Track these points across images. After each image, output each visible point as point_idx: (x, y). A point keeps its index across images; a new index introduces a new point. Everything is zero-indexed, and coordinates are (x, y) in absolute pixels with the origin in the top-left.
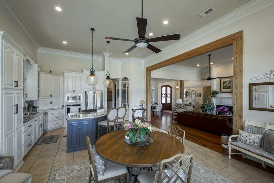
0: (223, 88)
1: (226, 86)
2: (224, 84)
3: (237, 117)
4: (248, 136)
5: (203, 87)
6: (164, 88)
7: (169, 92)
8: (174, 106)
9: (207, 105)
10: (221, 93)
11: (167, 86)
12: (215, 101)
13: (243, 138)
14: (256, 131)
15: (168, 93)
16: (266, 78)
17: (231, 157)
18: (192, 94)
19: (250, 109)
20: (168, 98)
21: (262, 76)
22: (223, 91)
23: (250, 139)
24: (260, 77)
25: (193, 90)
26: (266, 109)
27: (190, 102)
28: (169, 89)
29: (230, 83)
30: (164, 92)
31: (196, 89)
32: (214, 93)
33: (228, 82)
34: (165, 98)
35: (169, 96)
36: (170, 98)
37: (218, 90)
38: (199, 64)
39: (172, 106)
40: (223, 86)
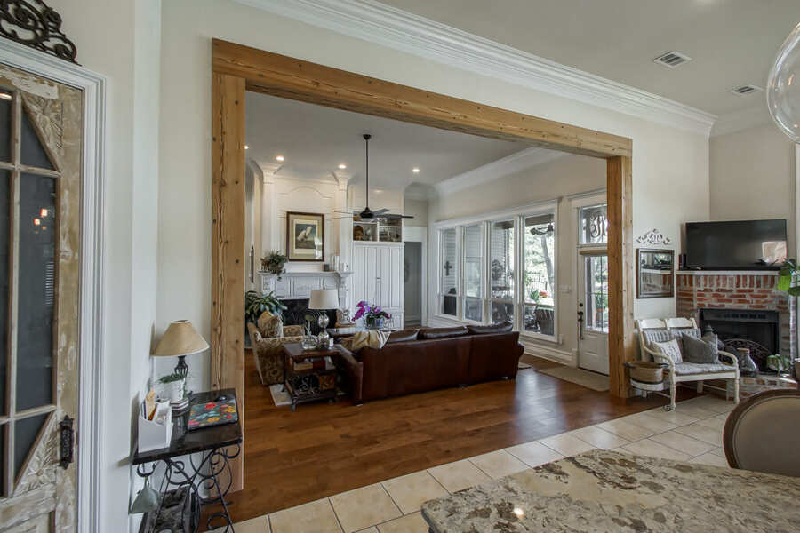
0: (297, 247)
1: (302, 240)
10: (290, 260)
16: (652, 241)
21: (648, 236)
22: (297, 255)
29: (315, 233)
33: (310, 227)
37: (283, 253)
40: (296, 240)
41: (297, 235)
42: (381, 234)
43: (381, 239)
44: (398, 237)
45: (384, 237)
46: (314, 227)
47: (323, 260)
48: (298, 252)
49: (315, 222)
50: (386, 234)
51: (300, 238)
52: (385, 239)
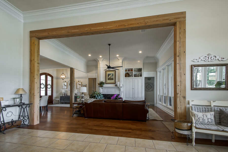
0: (108, 80)
1: (110, 78)
2: (108, 76)
3: (182, 99)
4: (205, 116)
5: (89, 78)
6: (43, 77)
7: (49, 82)
8: (56, 98)
9: (97, 94)
10: (106, 84)
11: (47, 75)
12: (102, 91)
13: (201, 119)
14: (204, 109)
15: (48, 84)
16: (205, 60)
17: (195, 144)
18: (78, 85)
19: (191, 89)
20: (48, 89)
21: (202, 58)
22: (108, 82)
23: (208, 118)
24: (200, 59)
25: (78, 81)
26: (205, 88)
27: (76, 93)
28: (49, 78)
29: (113, 76)
30: (43, 82)
31: (81, 80)
32: (101, 84)
33: (111, 75)
34: (44, 89)
35: (49, 87)
36: (50, 89)
37: (104, 81)
38: (91, 55)
39: (54, 98)
40: (108, 78)
41: (108, 77)
42: (134, 75)
43: (134, 76)
44: (141, 75)
45: (135, 76)
46: (113, 74)
47: (115, 83)
48: (108, 81)
49: (113, 73)
50: (136, 75)
51: (109, 77)
52: (136, 76)
